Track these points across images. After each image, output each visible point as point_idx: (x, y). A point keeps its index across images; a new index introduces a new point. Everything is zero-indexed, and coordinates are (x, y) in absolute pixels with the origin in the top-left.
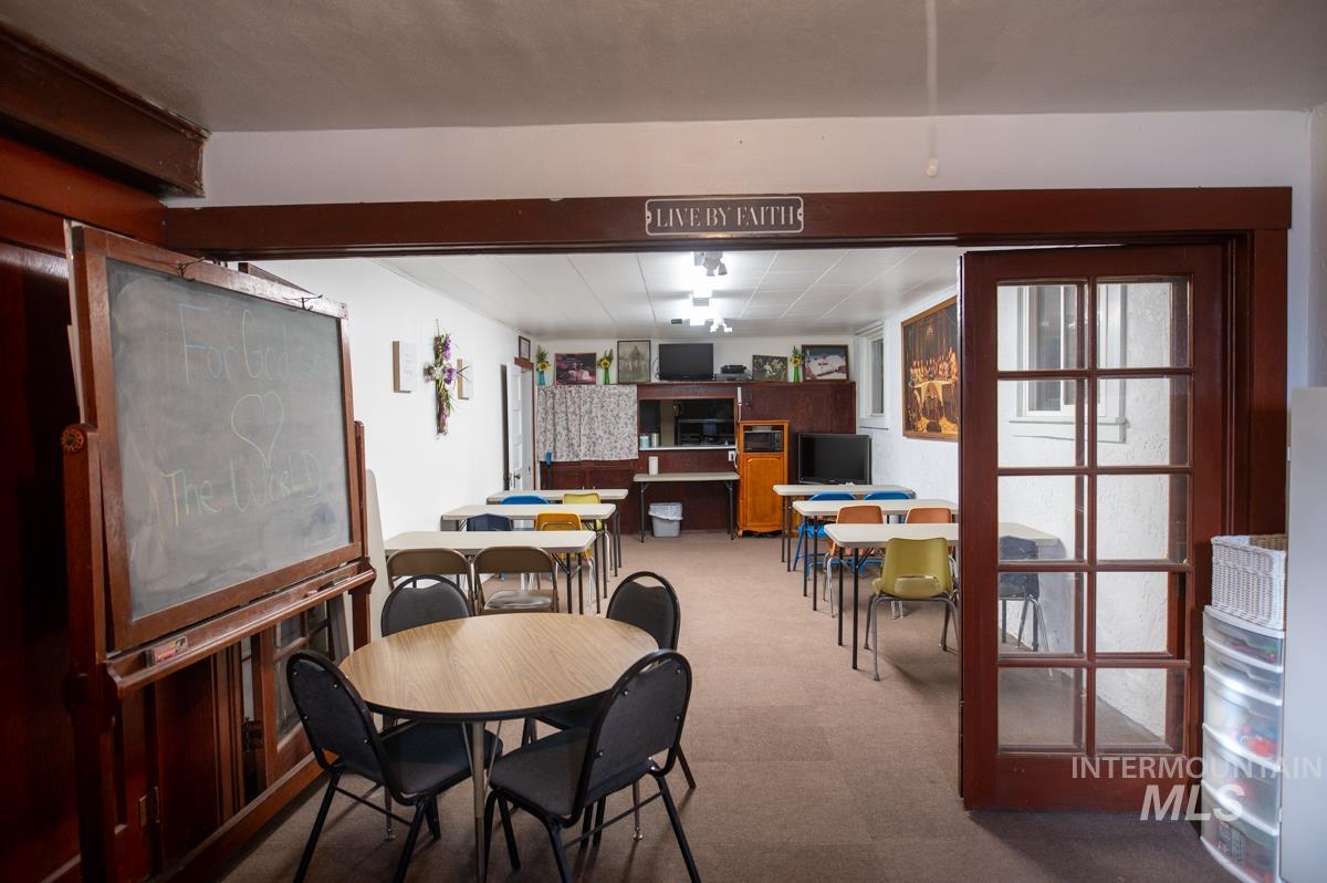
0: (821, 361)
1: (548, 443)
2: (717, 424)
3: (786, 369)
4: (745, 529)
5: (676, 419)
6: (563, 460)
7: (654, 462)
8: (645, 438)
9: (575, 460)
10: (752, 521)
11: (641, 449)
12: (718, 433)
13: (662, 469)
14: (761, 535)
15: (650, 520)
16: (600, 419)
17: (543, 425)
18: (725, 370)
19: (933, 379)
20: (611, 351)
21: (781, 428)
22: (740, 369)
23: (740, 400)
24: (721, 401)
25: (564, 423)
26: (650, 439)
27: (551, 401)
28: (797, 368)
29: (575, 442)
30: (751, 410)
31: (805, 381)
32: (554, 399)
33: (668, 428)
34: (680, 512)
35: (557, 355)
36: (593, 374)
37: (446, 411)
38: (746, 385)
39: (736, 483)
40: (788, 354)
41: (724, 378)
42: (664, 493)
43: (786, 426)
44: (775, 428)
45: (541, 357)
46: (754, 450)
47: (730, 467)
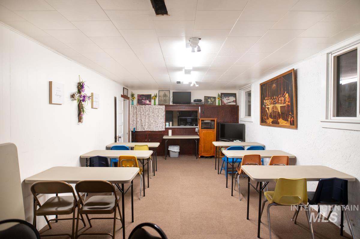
0: (227, 98)
1: (134, 124)
2: (191, 119)
3: (216, 101)
4: (201, 155)
5: (178, 117)
6: (139, 130)
7: (170, 132)
8: (167, 124)
9: (144, 130)
10: (203, 152)
11: (166, 127)
12: (192, 121)
13: (173, 134)
14: (207, 157)
15: (169, 151)
16: (152, 117)
17: (133, 118)
18: (195, 101)
19: (275, 104)
20: (156, 94)
21: (214, 121)
22: (200, 101)
23: (200, 111)
24: (193, 111)
25: (140, 118)
26: (169, 124)
27: (135, 110)
28: (219, 101)
29: (143, 124)
30: (204, 115)
31: (222, 105)
32: (136, 110)
33: (176, 120)
34: (179, 149)
35: (138, 95)
36: (150, 101)
37: (82, 113)
38: (202, 106)
39: (198, 140)
40: (216, 96)
41: (194, 103)
42: (174, 142)
43: (216, 120)
44: (212, 121)
45: (133, 95)
46: (205, 128)
47: (196, 134)
